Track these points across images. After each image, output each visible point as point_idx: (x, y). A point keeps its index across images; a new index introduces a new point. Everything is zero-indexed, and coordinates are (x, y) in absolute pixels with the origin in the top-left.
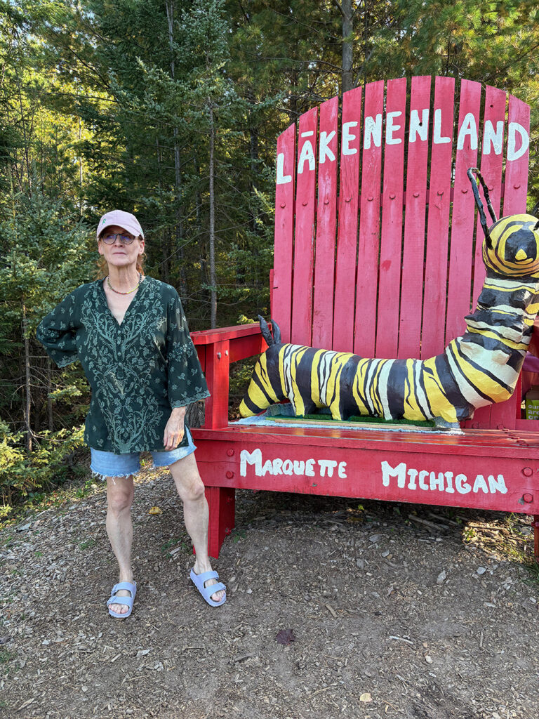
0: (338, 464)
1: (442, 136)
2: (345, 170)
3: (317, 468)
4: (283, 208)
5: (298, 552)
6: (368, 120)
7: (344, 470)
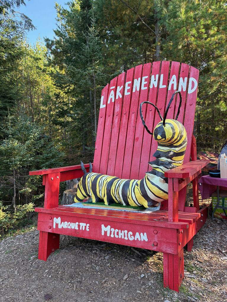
0: (86, 225)
1: (163, 85)
2: (125, 101)
3: (79, 226)
4: (102, 117)
5: (77, 261)
6: (135, 80)
7: (88, 227)
